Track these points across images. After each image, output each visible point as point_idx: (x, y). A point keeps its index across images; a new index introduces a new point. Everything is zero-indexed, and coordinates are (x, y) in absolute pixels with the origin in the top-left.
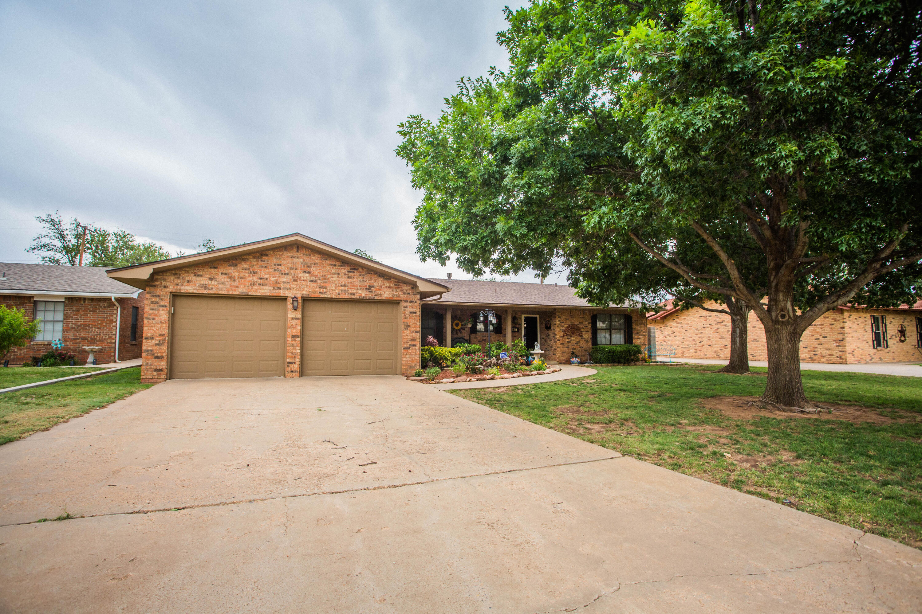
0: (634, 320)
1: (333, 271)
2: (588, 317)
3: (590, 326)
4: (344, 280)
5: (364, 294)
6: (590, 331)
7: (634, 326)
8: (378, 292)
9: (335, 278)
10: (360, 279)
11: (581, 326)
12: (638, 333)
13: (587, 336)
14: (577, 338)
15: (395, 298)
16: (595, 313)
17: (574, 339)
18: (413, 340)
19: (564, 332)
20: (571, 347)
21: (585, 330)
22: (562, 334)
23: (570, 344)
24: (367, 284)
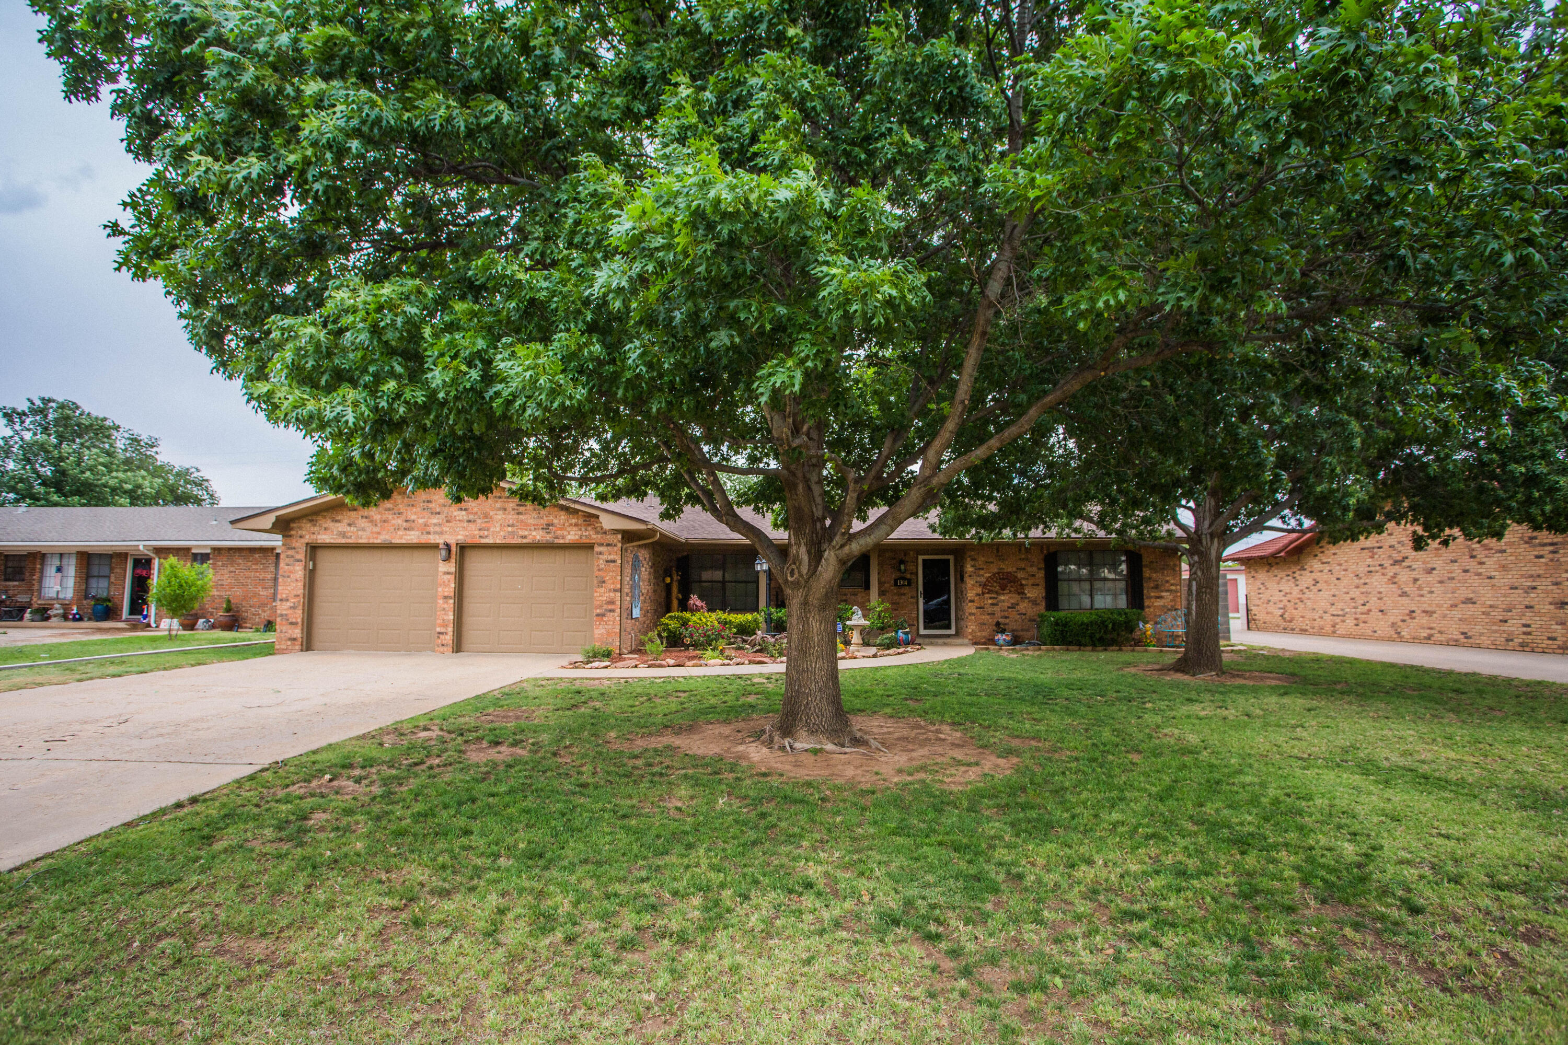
0: (1145, 561)
1: (498, 505)
2: (1037, 558)
3: (1041, 574)
4: (511, 518)
5: (538, 536)
6: (1042, 583)
7: (1147, 573)
8: (560, 533)
9: (500, 516)
10: (535, 515)
11: (1020, 575)
12: (1156, 587)
13: (1036, 592)
14: (1014, 598)
15: (585, 540)
16: (1052, 549)
17: (1006, 599)
18: (612, 602)
19: (984, 585)
20: (998, 614)
21: (1031, 582)
22: (979, 590)
23: (997, 608)
24: (544, 521)
